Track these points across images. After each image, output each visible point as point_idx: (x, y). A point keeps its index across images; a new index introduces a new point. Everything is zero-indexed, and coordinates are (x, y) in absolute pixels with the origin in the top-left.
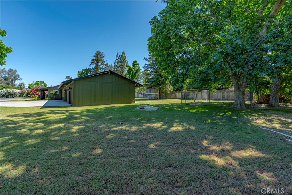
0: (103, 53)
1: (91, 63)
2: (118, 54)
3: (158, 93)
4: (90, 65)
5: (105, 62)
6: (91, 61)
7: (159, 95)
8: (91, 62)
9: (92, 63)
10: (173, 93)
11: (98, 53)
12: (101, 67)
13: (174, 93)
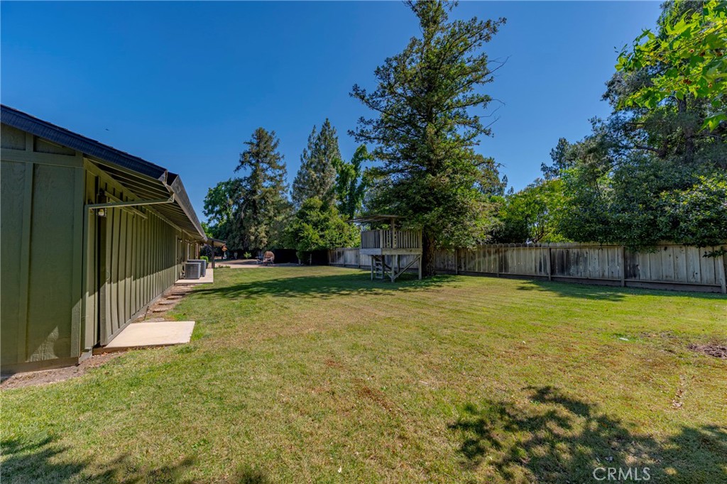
0: (273, 133)
1: (240, 164)
2: (314, 132)
3: (419, 252)
4: (238, 168)
5: (282, 159)
6: (239, 158)
7: (425, 260)
8: (240, 161)
9: (242, 163)
10: (493, 250)
11: (260, 135)
12: (269, 173)
13: (497, 252)
